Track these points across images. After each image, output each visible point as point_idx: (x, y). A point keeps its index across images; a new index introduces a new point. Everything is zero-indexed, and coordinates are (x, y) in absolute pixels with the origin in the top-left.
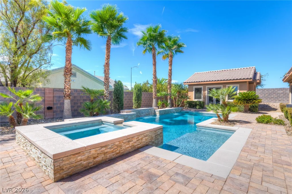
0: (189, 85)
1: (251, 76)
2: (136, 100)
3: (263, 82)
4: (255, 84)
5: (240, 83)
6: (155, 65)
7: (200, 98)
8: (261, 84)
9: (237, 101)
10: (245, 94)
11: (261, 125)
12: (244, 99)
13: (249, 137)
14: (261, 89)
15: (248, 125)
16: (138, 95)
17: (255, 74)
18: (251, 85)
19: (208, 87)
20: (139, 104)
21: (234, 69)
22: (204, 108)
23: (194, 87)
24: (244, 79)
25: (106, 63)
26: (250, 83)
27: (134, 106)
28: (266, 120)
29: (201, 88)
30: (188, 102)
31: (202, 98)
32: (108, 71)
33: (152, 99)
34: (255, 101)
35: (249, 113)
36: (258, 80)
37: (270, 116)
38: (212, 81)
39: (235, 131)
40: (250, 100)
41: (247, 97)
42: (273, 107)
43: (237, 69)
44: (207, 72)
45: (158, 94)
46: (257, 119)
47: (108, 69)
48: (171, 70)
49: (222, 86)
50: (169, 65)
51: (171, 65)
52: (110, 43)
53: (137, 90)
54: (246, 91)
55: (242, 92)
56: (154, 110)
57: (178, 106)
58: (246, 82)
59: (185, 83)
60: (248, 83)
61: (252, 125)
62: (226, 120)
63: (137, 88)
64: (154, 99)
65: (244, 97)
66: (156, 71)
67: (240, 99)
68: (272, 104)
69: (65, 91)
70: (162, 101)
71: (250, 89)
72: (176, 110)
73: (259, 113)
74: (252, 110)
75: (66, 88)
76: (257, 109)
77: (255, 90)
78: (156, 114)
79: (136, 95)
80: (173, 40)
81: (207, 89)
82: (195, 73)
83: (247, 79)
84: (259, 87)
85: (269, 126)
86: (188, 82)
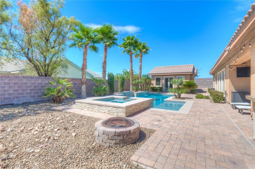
0: (152, 76)
1: (192, 71)
2: (121, 86)
3: (198, 74)
4: (194, 75)
5: (185, 75)
6: (131, 62)
7: (159, 85)
8: (197, 75)
9: (184, 87)
10: (188, 82)
11: (198, 99)
12: (188, 85)
13: (193, 104)
14: (197, 79)
15: (192, 99)
16: (123, 83)
17: (194, 69)
18: (191, 76)
19: (165, 78)
20: (123, 89)
21: (181, 65)
22: (162, 92)
23: (156, 77)
24: (187, 72)
25: (105, 61)
26: (191, 75)
27: (119, 90)
28: (200, 97)
29: (160, 78)
30: (151, 87)
31: (161, 85)
32: (106, 67)
33: (130, 85)
34: (194, 86)
35: (191, 94)
36: (196, 73)
37: (202, 95)
38: (168, 73)
39: (186, 102)
40: (191, 86)
41: (189, 84)
42: (204, 91)
43: (182, 65)
44: (163, 67)
45: (134, 82)
46: (196, 96)
47: (106, 66)
48: (141, 65)
49: (174, 77)
50: (140, 62)
51: (141, 62)
52: (107, 48)
53: (121, 79)
54: (189, 80)
55: (186, 81)
56: (133, 93)
57: (145, 90)
58: (188, 74)
59: (149, 74)
60: (189, 75)
61: (194, 99)
62: (179, 97)
63: (122, 78)
64: (131, 85)
65: (188, 84)
66: (132, 66)
67: (185, 85)
68: (203, 89)
69: (83, 80)
70: (136, 87)
71: (191, 79)
72: (145, 92)
73: (197, 94)
74: (192, 92)
75: (84, 78)
76: (195, 91)
77: (194, 80)
78: (134, 96)
79: (121, 83)
80: (142, 45)
81: (164, 78)
82: (155, 67)
83: (189, 72)
84: (196, 78)
85: (202, 100)
86: (151, 74)
